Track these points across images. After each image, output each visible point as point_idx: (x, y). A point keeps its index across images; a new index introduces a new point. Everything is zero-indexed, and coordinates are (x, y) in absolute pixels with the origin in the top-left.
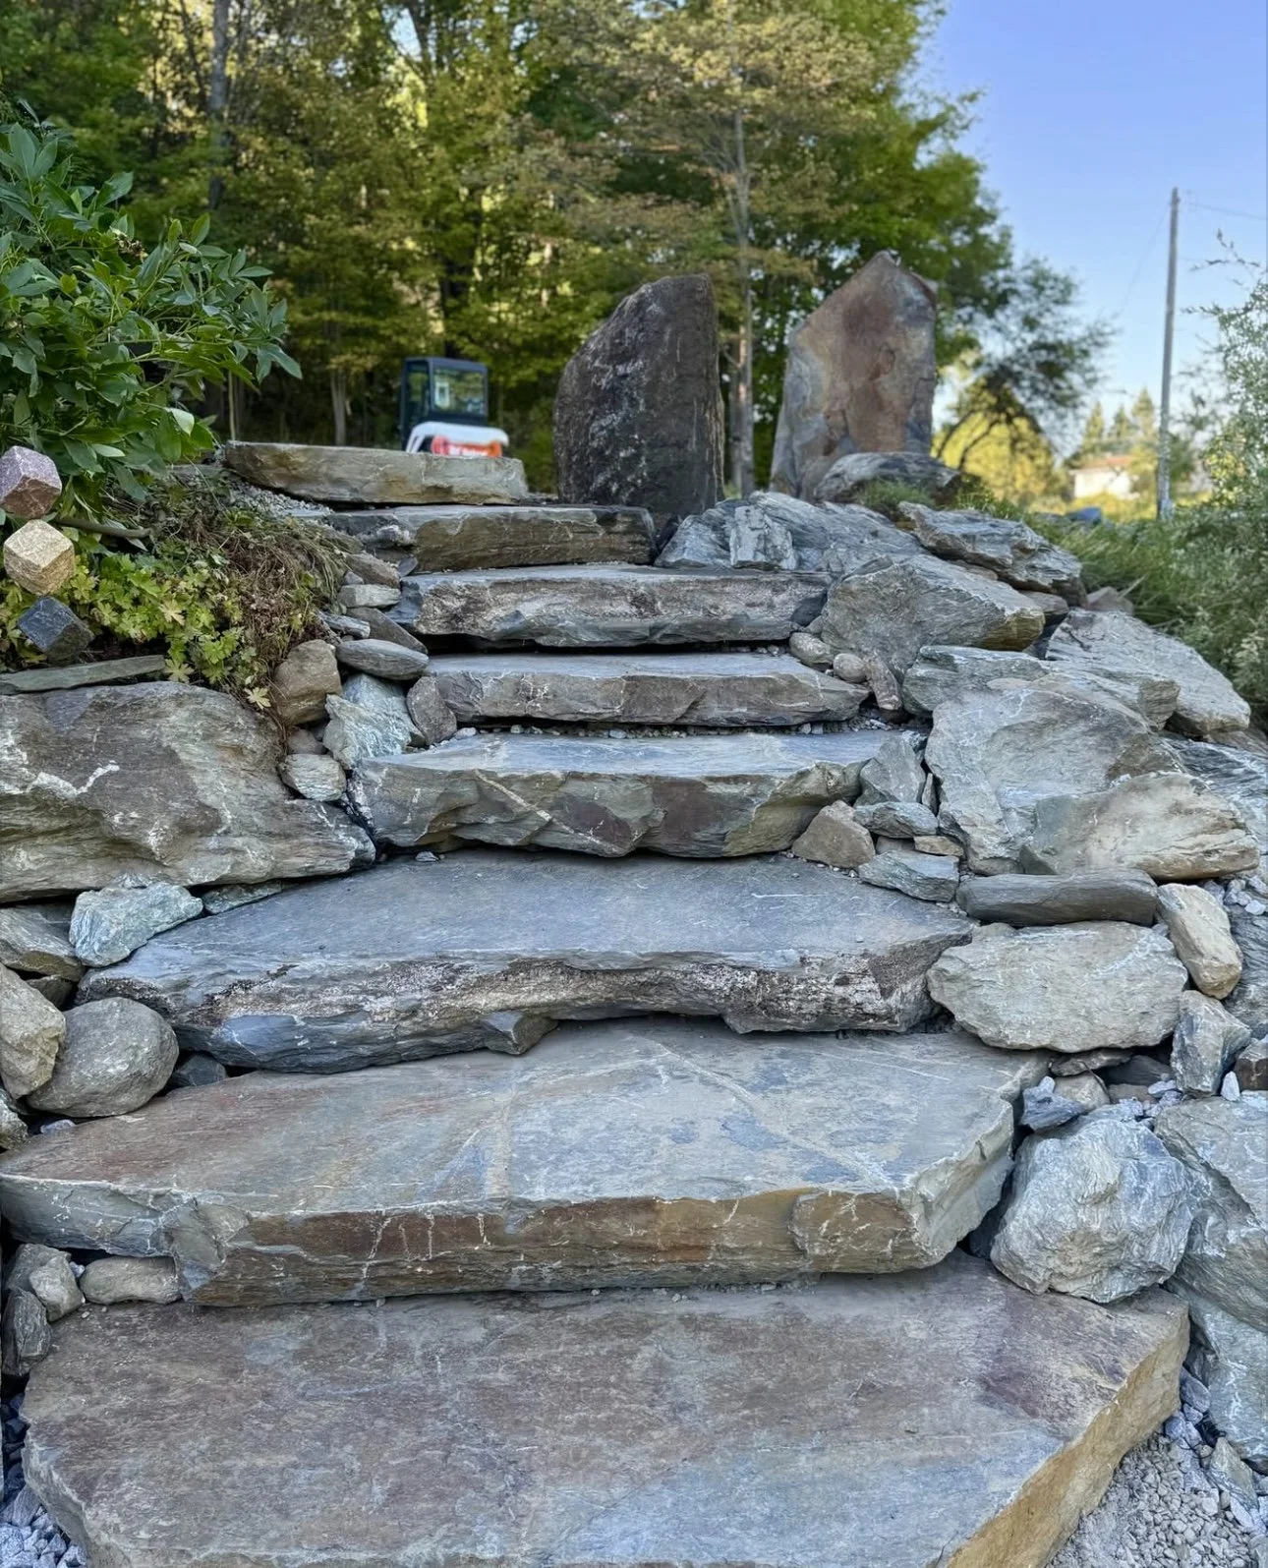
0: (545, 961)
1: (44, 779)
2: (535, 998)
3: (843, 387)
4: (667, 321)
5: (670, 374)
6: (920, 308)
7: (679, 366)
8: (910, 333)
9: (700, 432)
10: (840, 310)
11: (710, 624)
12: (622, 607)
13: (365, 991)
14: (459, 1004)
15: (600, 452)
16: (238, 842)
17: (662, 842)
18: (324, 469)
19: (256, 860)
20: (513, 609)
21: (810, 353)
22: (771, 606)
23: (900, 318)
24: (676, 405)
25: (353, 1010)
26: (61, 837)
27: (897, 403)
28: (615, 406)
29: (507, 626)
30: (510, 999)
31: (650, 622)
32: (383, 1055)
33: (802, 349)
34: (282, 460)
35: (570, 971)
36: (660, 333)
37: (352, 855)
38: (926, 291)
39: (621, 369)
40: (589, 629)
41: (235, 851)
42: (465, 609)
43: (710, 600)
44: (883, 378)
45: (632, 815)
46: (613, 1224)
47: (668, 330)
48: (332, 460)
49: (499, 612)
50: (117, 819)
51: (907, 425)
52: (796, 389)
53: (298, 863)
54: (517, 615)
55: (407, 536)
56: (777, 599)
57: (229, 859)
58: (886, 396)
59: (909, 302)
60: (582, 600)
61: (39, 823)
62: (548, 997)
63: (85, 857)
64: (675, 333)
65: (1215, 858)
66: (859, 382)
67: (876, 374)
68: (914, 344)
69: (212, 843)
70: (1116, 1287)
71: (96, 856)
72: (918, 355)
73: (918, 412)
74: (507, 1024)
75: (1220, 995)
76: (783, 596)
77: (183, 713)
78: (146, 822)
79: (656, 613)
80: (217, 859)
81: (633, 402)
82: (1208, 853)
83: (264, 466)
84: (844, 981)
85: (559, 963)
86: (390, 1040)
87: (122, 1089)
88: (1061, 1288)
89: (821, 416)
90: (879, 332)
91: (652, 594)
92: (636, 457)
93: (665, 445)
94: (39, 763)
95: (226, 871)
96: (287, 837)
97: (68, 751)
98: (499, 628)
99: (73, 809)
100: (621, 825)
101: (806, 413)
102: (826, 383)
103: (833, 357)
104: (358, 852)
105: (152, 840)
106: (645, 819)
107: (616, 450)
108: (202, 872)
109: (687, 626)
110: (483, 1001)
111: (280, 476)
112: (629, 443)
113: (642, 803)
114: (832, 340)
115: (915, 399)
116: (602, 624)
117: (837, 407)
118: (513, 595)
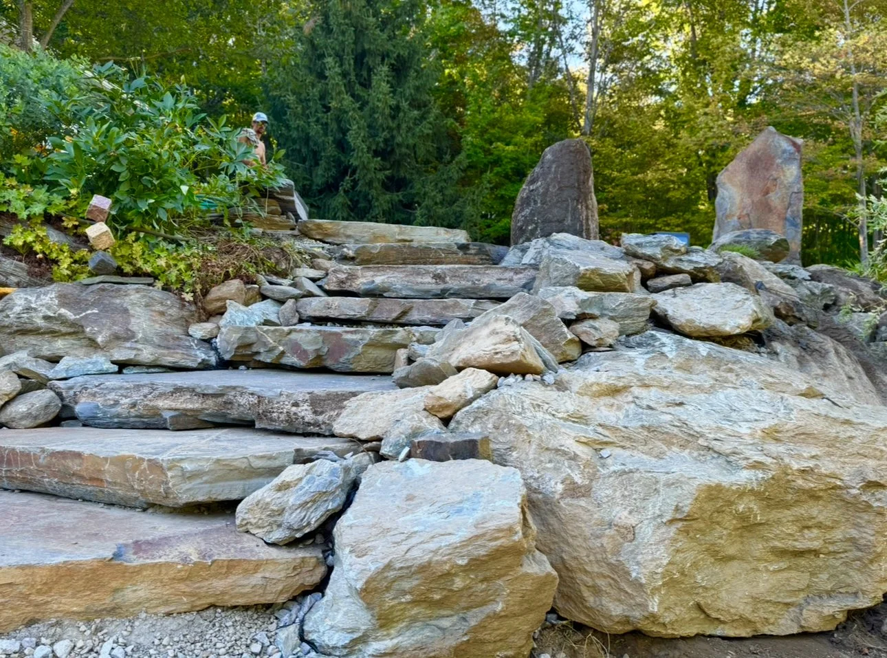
0: (188, 388)
1: (63, 311)
2: (184, 406)
3: (748, 201)
4: (553, 162)
5: (554, 187)
6: (791, 154)
7: (559, 182)
8: (785, 169)
9: (573, 214)
10: (745, 160)
11: (474, 288)
12: (428, 279)
13: (122, 395)
14: (151, 404)
15: (521, 228)
16: (140, 346)
17: (329, 363)
18: (342, 231)
19: (147, 354)
20: (371, 279)
21: (728, 185)
22: (511, 280)
23: (779, 161)
24: (558, 202)
25: (116, 403)
26: (74, 337)
27: (779, 207)
28: (528, 205)
29: (367, 287)
30: (174, 405)
31: (442, 286)
32: (124, 423)
33: (724, 184)
34: (319, 226)
35: (198, 395)
36: (549, 168)
37: (200, 360)
38: (794, 144)
39: (531, 187)
40: (409, 289)
41: (139, 350)
42: (347, 278)
43: (477, 277)
44: (771, 194)
45: (310, 348)
46: (69, 463)
47: (554, 166)
48: (345, 227)
49: (364, 280)
50: (88, 330)
51: (786, 219)
52: (721, 205)
53: (168, 360)
54: (373, 282)
55: (351, 253)
56: (515, 277)
57: (135, 352)
58: (772, 204)
59: (784, 152)
60: (407, 276)
61: (64, 329)
62: (190, 406)
63: (82, 346)
64: (558, 167)
65: (499, 356)
66: (757, 198)
67: (767, 193)
68: (788, 174)
69: (128, 345)
70: (277, 535)
71: (86, 346)
72: (790, 180)
73: (792, 212)
74: (167, 415)
75: (441, 415)
76: (519, 276)
77: (138, 295)
78: (100, 332)
79: (445, 283)
80: (129, 352)
81: (535, 202)
82: (497, 353)
83: (311, 230)
84: (296, 404)
85: (193, 390)
86: (126, 417)
87: (22, 418)
88: (252, 531)
89: (736, 218)
90: (767, 170)
91: (445, 273)
92: (535, 229)
93: (551, 222)
94: (62, 305)
95: (132, 357)
96: (168, 348)
97: (79, 303)
98: (363, 287)
99: (73, 324)
100: (305, 351)
101: (727, 217)
102: (738, 200)
103: (742, 186)
104: (203, 360)
105: (100, 339)
106: (317, 350)
107: (527, 226)
108: (121, 355)
109: (462, 289)
110: (161, 403)
111: (319, 234)
112: (532, 222)
113: (317, 343)
114: (741, 177)
115: (790, 204)
116: (416, 287)
117: (745, 212)
118: (371, 273)
